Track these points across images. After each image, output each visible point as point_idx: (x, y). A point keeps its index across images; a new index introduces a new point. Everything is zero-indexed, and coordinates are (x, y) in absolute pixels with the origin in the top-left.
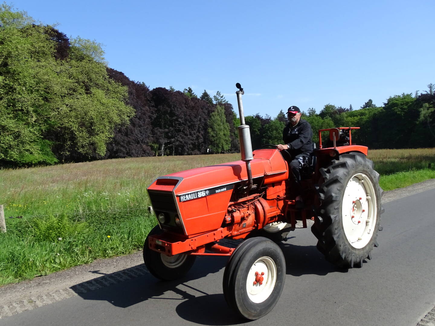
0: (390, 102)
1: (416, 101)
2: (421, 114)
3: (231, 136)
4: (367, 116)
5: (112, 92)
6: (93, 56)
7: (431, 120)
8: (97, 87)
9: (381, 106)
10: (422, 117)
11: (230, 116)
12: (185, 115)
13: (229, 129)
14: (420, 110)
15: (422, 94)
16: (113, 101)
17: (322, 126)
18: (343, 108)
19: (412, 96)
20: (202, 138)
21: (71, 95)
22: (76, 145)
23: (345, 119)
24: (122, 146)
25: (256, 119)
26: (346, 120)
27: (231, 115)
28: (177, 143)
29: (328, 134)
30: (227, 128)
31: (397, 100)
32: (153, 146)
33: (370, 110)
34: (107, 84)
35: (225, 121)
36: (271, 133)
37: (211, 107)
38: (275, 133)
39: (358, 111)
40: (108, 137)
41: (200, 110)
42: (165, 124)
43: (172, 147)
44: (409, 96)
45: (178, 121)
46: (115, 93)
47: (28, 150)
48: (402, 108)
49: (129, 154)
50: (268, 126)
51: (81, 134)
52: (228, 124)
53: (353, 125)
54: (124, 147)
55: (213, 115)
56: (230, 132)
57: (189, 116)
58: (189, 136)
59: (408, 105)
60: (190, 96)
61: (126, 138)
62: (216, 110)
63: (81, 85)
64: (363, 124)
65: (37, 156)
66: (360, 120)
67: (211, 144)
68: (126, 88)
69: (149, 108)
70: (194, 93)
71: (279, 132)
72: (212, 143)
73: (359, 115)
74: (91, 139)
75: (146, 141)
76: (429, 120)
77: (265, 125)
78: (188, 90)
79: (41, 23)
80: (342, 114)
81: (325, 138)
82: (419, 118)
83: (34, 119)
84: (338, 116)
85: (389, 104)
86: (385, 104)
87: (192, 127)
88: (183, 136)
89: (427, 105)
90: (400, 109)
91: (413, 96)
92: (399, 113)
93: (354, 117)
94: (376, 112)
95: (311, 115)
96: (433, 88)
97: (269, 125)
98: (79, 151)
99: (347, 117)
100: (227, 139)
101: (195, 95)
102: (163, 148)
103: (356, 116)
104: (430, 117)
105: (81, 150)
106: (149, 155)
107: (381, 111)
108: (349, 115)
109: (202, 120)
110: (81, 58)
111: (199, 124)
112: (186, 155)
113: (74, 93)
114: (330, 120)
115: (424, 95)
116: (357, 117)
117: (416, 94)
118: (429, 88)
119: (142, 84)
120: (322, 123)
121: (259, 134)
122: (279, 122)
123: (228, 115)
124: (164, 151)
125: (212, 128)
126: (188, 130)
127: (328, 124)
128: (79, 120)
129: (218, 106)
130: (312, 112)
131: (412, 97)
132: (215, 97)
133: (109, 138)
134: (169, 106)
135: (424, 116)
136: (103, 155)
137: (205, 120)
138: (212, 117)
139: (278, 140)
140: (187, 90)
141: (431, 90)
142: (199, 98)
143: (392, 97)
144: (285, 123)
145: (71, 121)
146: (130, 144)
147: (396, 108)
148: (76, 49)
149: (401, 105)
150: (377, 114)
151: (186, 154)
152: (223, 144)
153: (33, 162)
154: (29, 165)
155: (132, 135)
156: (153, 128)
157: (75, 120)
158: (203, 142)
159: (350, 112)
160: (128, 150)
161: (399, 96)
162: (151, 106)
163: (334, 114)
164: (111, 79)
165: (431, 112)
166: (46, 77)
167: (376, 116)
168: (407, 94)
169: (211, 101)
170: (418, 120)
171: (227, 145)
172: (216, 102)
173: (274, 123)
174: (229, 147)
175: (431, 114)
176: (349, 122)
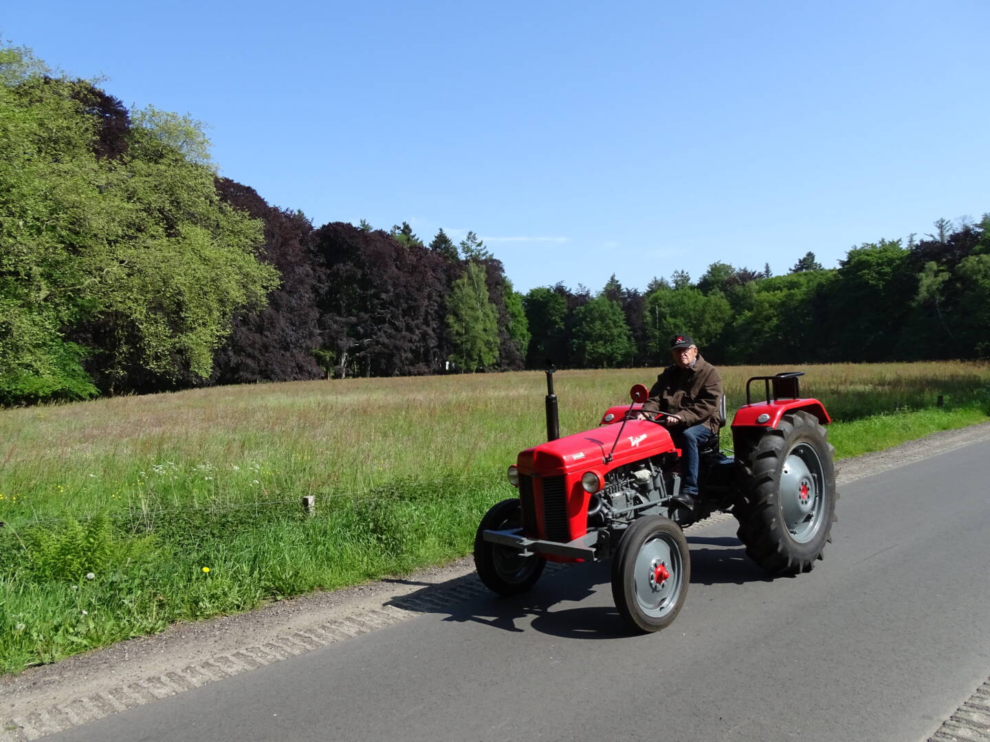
0: (854, 257)
1: (909, 257)
2: (922, 285)
3: (500, 332)
4: (804, 289)
5: (228, 233)
6: (184, 151)
7: (943, 299)
8: (192, 221)
9: (835, 268)
10: (923, 293)
11: (498, 287)
12: (395, 285)
13: (495, 317)
14: (919, 278)
15: (922, 241)
16: (229, 254)
17: (704, 311)
18: (749, 271)
19: (900, 246)
20: (433, 338)
21: (131, 238)
22: (142, 353)
23: (755, 295)
24: (249, 356)
25: (557, 294)
26: (757, 299)
27: (499, 284)
28: (378, 348)
29: (717, 330)
30: (492, 316)
31: (868, 255)
32: (322, 357)
33: (811, 277)
34: (215, 215)
35: (486, 301)
36: (590, 327)
37: (453, 266)
38: (599, 327)
39: (784, 279)
40: (217, 336)
41: (430, 273)
42: (348, 305)
43: (364, 358)
44: (894, 245)
45: (378, 298)
46: (235, 235)
47: (28, 366)
48: (878, 273)
49: (267, 375)
50: (583, 311)
51: (152, 329)
52: (494, 305)
53: (772, 308)
54: (253, 357)
55: (458, 286)
56: (498, 323)
57: (405, 286)
58: (404, 333)
59: (892, 266)
60: (406, 242)
61: (257, 337)
62: (466, 274)
63: (155, 217)
64: (795, 308)
65: (50, 379)
66: (787, 298)
67: (455, 352)
68: (259, 223)
69: (313, 269)
70: (415, 235)
71: (608, 324)
72: (456, 349)
73: (786, 286)
74: (176, 340)
75: (304, 345)
76: (939, 299)
77: (577, 308)
78: (402, 229)
79: (64, 74)
80: (747, 284)
81: (711, 339)
82: (918, 295)
83: (43, 294)
84: (738, 289)
85: (852, 263)
86: (843, 263)
87: (411, 311)
88: (389, 331)
89: (933, 265)
90: (874, 275)
91: (904, 246)
92: (874, 282)
93: (774, 292)
94: (823, 281)
95: (681, 286)
96: (947, 228)
97: (586, 307)
98: (148, 367)
99: (759, 292)
100: (491, 339)
101: (418, 239)
102: (343, 361)
103: (779, 288)
104: (942, 292)
105: (152, 365)
106: (312, 376)
107: (833, 279)
108: (763, 288)
109: (434, 297)
110: (156, 156)
111: (427, 306)
112: (398, 376)
113: (139, 235)
114: (722, 298)
115: (927, 243)
116: (781, 291)
117: (910, 242)
118: (939, 227)
119: (297, 213)
120: (705, 304)
121: (563, 327)
122: (607, 302)
123: (494, 286)
124: (347, 367)
125: (456, 314)
126: (401, 319)
127: (718, 307)
128: (149, 296)
129: (472, 265)
130: (682, 280)
131: (901, 248)
132: (463, 244)
133: (220, 337)
134: (359, 264)
135: (928, 291)
136: (205, 375)
137: (441, 296)
138: (456, 290)
139: (605, 343)
140: (399, 228)
141: (941, 232)
142: (428, 247)
143: (859, 247)
144: (621, 303)
145: (129, 298)
146: (267, 352)
147: (866, 271)
148: (144, 135)
149: (879, 265)
150: (825, 285)
151: (397, 372)
152: (480, 351)
153: (41, 394)
154: (31, 400)
155: (272, 329)
156: (321, 315)
157: (140, 297)
158: (437, 347)
159: (766, 280)
160: (262, 363)
161: (873, 246)
162: (317, 265)
163: (730, 285)
164: (226, 202)
165: (943, 282)
166: (73, 197)
167: (825, 289)
168: (891, 241)
169: (454, 254)
170: (913, 300)
171: (491, 353)
172: (465, 255)
173: (597, 303)
174: (494, 357)
175: (943, 285)
176: (764, 302)
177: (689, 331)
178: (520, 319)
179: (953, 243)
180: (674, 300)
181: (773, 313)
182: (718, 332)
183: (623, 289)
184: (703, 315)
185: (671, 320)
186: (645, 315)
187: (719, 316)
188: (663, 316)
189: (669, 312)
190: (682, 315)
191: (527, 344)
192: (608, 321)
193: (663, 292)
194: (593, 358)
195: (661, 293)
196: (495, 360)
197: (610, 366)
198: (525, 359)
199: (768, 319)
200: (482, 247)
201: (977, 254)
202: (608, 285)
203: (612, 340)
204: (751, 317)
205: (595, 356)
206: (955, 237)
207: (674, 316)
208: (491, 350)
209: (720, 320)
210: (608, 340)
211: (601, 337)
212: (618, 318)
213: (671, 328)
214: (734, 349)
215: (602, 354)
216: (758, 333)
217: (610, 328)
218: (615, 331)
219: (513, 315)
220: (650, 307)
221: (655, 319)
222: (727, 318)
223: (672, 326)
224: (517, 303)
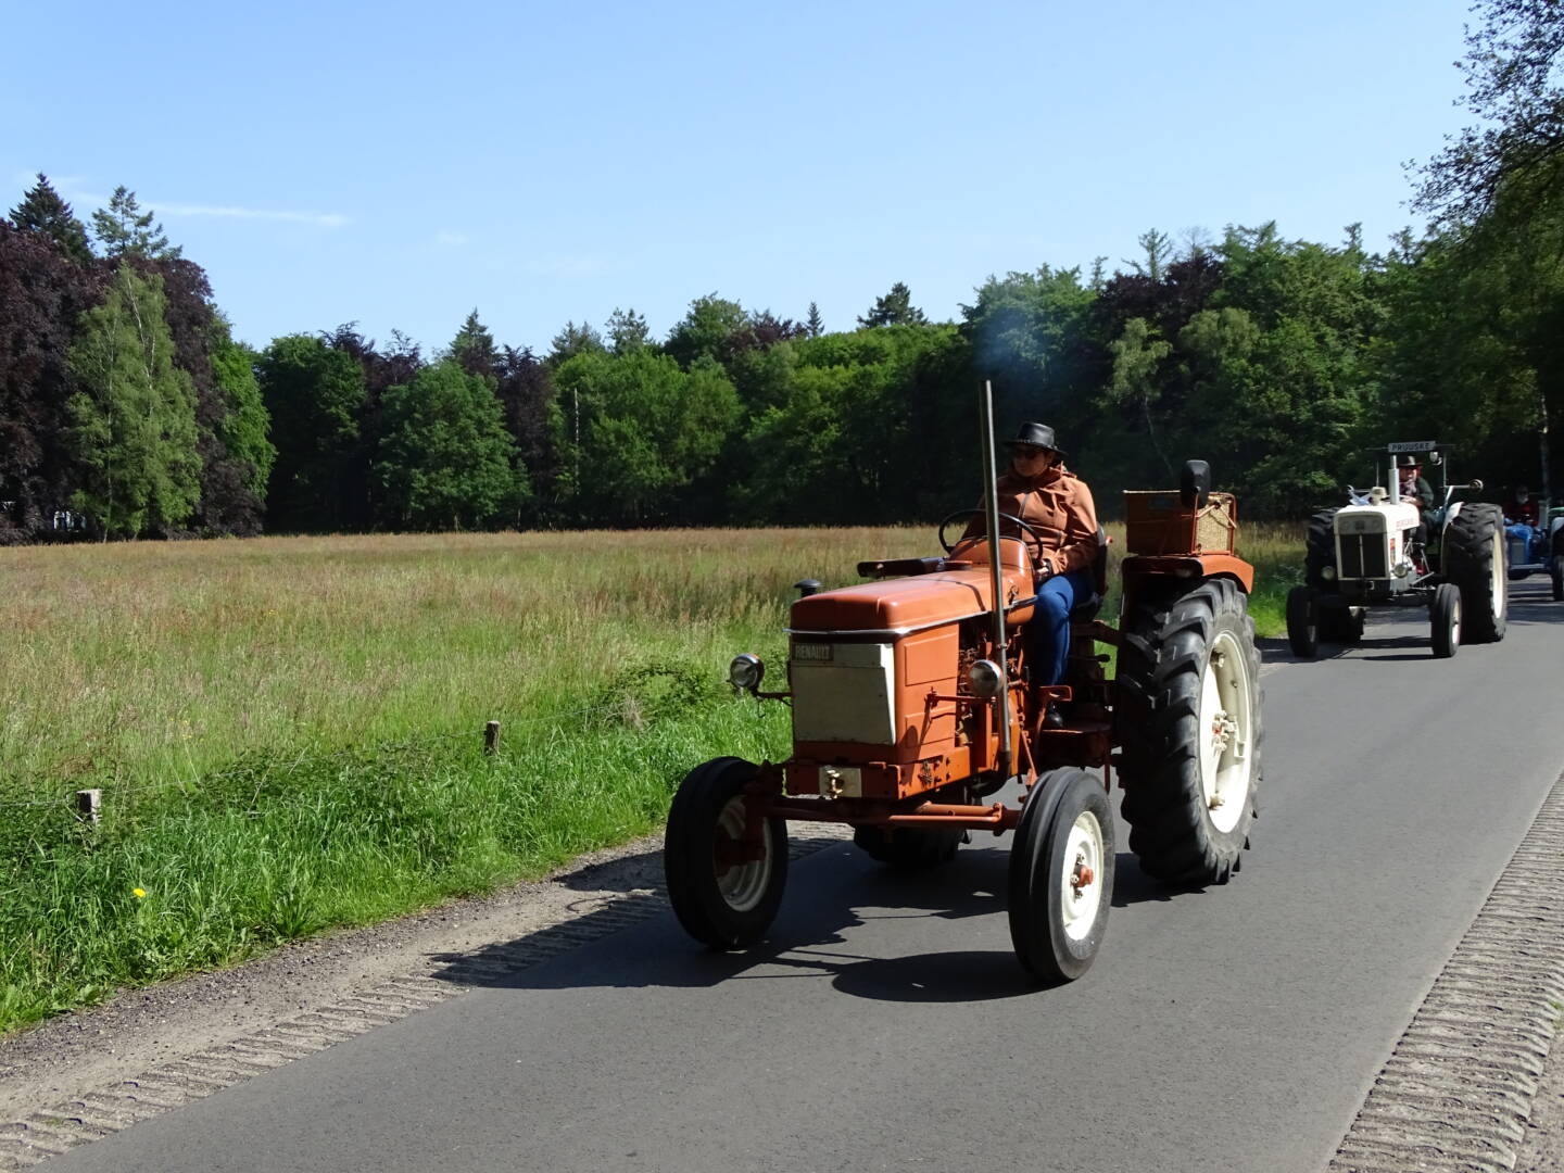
0: (992, 301)
1: (1094, 306)
2: (1120, 365)
3: (205, 441)
4: (891, 364)
7: (1157, 394)
9: (951, 320)
10: (1121, 384)
11: (196, 328)
13: (189, 403)
14: (1115, 350)
15: (1118, 275)
18: (776, 319)
19: (1078, 283)
23: (792, 373)
25: (341, 352)
26: (797, 381)
27: (199, 324)
29: (710, 448)
30: (182, 400)
33: (906, 338)
35: (167, 361)
36: (420, 434)
37: (77, 272)
38: (443, 435)
39: (850, 341)
41: (18, 287)
44: (1067, 277)
48: (1038, 336)
50: (404, 396)
52: (187, 374)
53: (828, 404)
55: (98, 323)
56: (196, 418)
59: (1063, 324)
62: (117, 294)
64: (874, 405)
66: (857, 382)
71: (464, 429)
73: (854, 357)
76: (1151, 394)
77: (391, 387)
80: (774, 348)
81: (697, 466)
82: (1111, 385)
84: (755, 357)
85: (988, 313)
86: (969, 313)
89: (1139, 325)
90: (1031, 340)
91: (1085, 281)
92: (1029, 355)
93: (831, 367)
94: (931, 347)
95: (624, 344)
96: (1163, 251)
97: (411, 389)
99: (799, 367)
100: (181, 457)
103: (840, 360)
104: (1153, 380)
107: (950, 344)
108: (808, 357)
109: (29, 347)
111: (13, 368)
114: (720, 376)
115: (1129, 279)
116: (847, 366)
117: (1096, 274)
118: (1148, 248)
120: (683, 391)
121: (356, 434)
122: (462, 378)
123: (184, 327)
127: (712, 397)
129: (126, 272)
130: (631, 332)
131: (1080, 287)
132: (100, 216)
135: (1130, 378)
137: (45, 346)
138: (96, 334)
139: (457, 474)
141: (1153, 257)
142: (8, 219)
143: (1000, 280)
144: (494, 380)
147: (1015, 331)
149: (1038, 318)
150: (933, 357)
152: (153, 487)
159: (813, 340)
161: (1027, 279)
163: (738, 348)
165: (1159, 360)
167: (933, 365)
168: (1061, 270)
169: (74, 241)
170: (1103, 395)
171: (180, 491)
172: (106, 245)
173: (438, 378)
174: (189, 502)
175: (1157, 367)
176: (809, 389)
177: (649, 448)
178: (249, 409)
179: (1175, 283)
180: (616, 377)
181: (829, 415)
182: (713, 452)
183: (499, 347)
184: (680, 413)
185: (610, 423)
186: (548, 409)
187: (715, 417)
188: (589, 413)
189: (604, 405)
190: (634, 412)
191: (266, 471)
192: (463, 422)
193: (589, 359)
194: (428, 507)
195: (582, 360)
196: (190, 509)
197: (469, 525)
198: (264, 507)
199: (819, 426)
200: (153, 226)
201: (1218, 307)
202: (461, 336)
203: (474, 467)
204: (782, 422)
205: (433, 502)
206: (1177, 271)
207: (616, 412)
208: (179, 483)
209: (715, 425)
210: (465, 464)
211: (446, 458)
212: (489, 415)
213: (609, 442)
214: (747, 491)
215: (451, 498)
216: (798, 456)
217: (468, 437)
218: (482, 446)
219: (234, 403)
220: (559, 390)
221: (571, 420)
222: (731, 421)
223: (612, 437)
224: (244, 370)
